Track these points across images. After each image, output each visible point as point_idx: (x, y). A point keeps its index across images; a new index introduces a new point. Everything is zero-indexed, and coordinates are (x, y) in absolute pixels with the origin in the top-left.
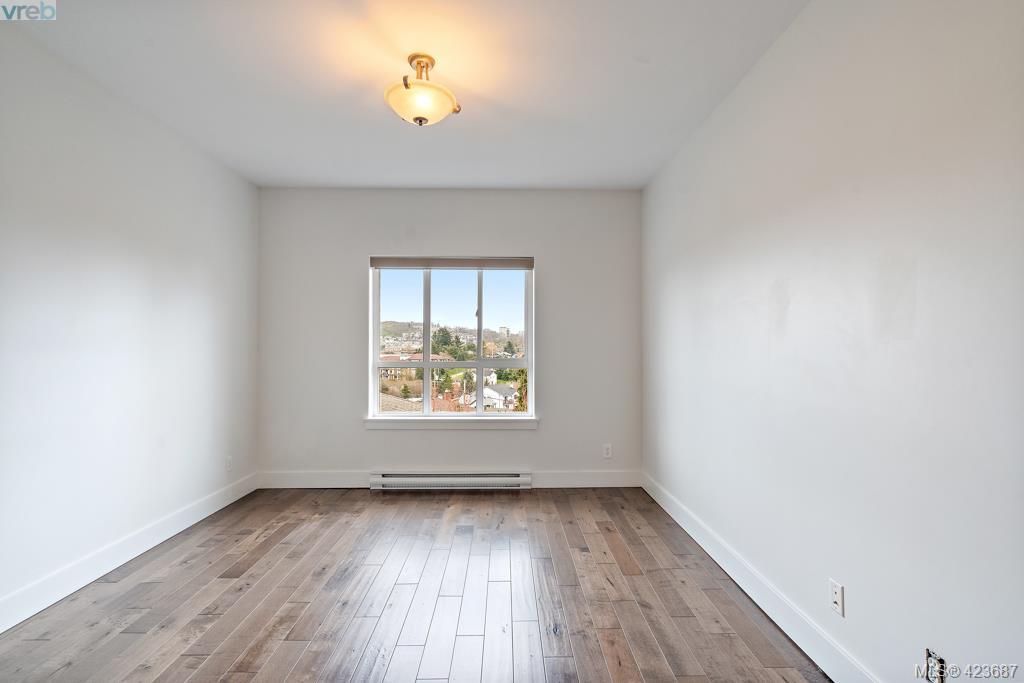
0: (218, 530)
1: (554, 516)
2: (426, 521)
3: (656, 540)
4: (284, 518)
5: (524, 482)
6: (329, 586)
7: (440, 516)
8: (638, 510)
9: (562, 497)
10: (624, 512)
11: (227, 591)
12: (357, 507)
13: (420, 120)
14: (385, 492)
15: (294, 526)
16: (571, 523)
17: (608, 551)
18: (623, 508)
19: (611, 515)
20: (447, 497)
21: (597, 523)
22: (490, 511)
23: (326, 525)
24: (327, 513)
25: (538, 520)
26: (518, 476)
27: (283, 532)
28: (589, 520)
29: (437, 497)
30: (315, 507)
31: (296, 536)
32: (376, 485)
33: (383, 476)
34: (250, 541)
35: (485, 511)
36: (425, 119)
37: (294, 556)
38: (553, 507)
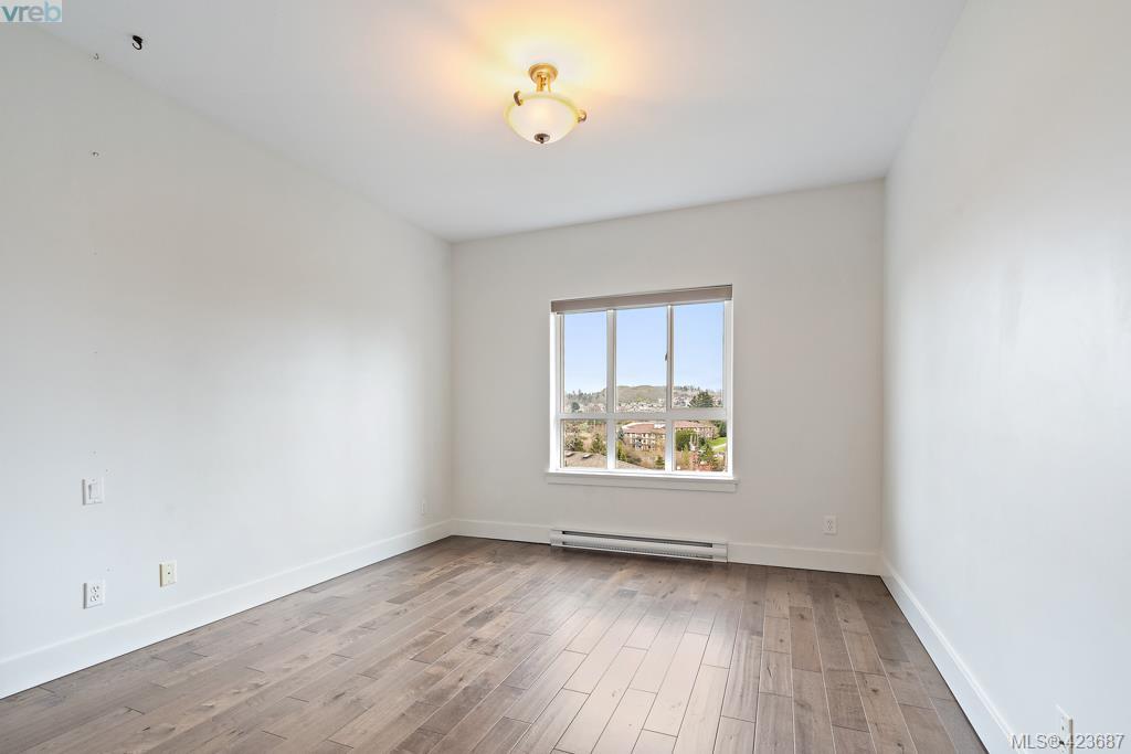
0: (404, 565)
1: (738, 593)
2: (592, 580)
3: (864, 638)
4: (460, 562)
5: (718, 554)
6: (469, 623)
7: (606, 577)
8: (858, 601)
9: (760, 576)
10: (836, 601)
11: (387, 614)
12: (527, 561)
13: (541, 138)
14: (565, 550)
15: (466, 569)
16: (755, 603)
17: (788, 639)
18: (837, 596)
19: (815, 601)
20: (624, 561)
21: (790, 608)
22: (664, 580)
23: (493, 572)
24: (501, 561)
25: (716, 595)
26: (710, 545)
27: (455, 573)
28: (781, 602)
29: (614, 560)
30: (493, 556)
31: (463, 578)
32: (557, 541)
33: (564, 533)
34: (425, 577)
35: (660, 580)
36: (546, 135)
37: (454, 593)
38: (743, 584)
